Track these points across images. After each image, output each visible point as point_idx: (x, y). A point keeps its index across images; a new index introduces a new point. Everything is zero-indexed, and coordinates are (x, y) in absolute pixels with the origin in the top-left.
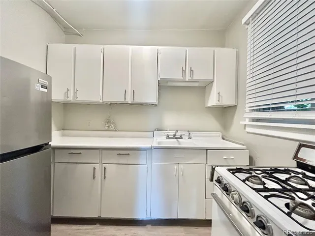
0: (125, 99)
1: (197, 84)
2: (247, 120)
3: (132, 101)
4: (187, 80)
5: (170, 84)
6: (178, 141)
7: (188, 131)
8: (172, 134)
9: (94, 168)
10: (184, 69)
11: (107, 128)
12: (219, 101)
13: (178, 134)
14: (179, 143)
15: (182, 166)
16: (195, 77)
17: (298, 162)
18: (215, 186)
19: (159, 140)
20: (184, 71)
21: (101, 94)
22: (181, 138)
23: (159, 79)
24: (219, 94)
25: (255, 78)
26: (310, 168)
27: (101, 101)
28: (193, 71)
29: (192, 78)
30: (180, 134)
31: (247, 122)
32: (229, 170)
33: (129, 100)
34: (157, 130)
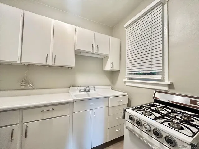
0: (47, 61)
1: (99, 56)
2: (126, 79)
4: (95, 53)
5: (82, 54)
6: (87, 93)
7: (94, 86)
8: (83, 88)
9: (12, 130)
10: (93, 46)
11: (23, 87)
12: (112, 68)
13: (88, 89)
14: (89, 95)
15: (94, 111)
16: (100, 52)
17: (154, 99)
18: (126, 121)
19: (74, 94)
21: (19, 55)
22: (89, 91)
23: (76, 50)
24: (112, 63)
25: (131, 57)
26: (160, 102)
27: (19, 62)
28: (98, 48)
29: (98, 52)
31: (126, 80)
32: (133, 110)
33: (50, 63)
34: (71, 86)
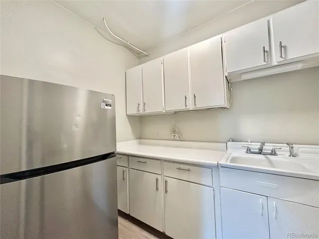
0: (186, 106)
1: (299, 66)
3: (194, 107)
5: (244, 77)
6: (267, 158)
7: (287, 144)
8: (256, 146)
9: (157, 180)
10: (267, 49)
11: (173, 137)
13: (268, 148)
16: (292, 55)
20: (267, 53)
21: (163, 104)
22: (273, 153)
23: (227, 74)
28: (285, 47)
29: (285, 58)
30: (271, 148)
33: (191, 107)
34: (231, 140)
